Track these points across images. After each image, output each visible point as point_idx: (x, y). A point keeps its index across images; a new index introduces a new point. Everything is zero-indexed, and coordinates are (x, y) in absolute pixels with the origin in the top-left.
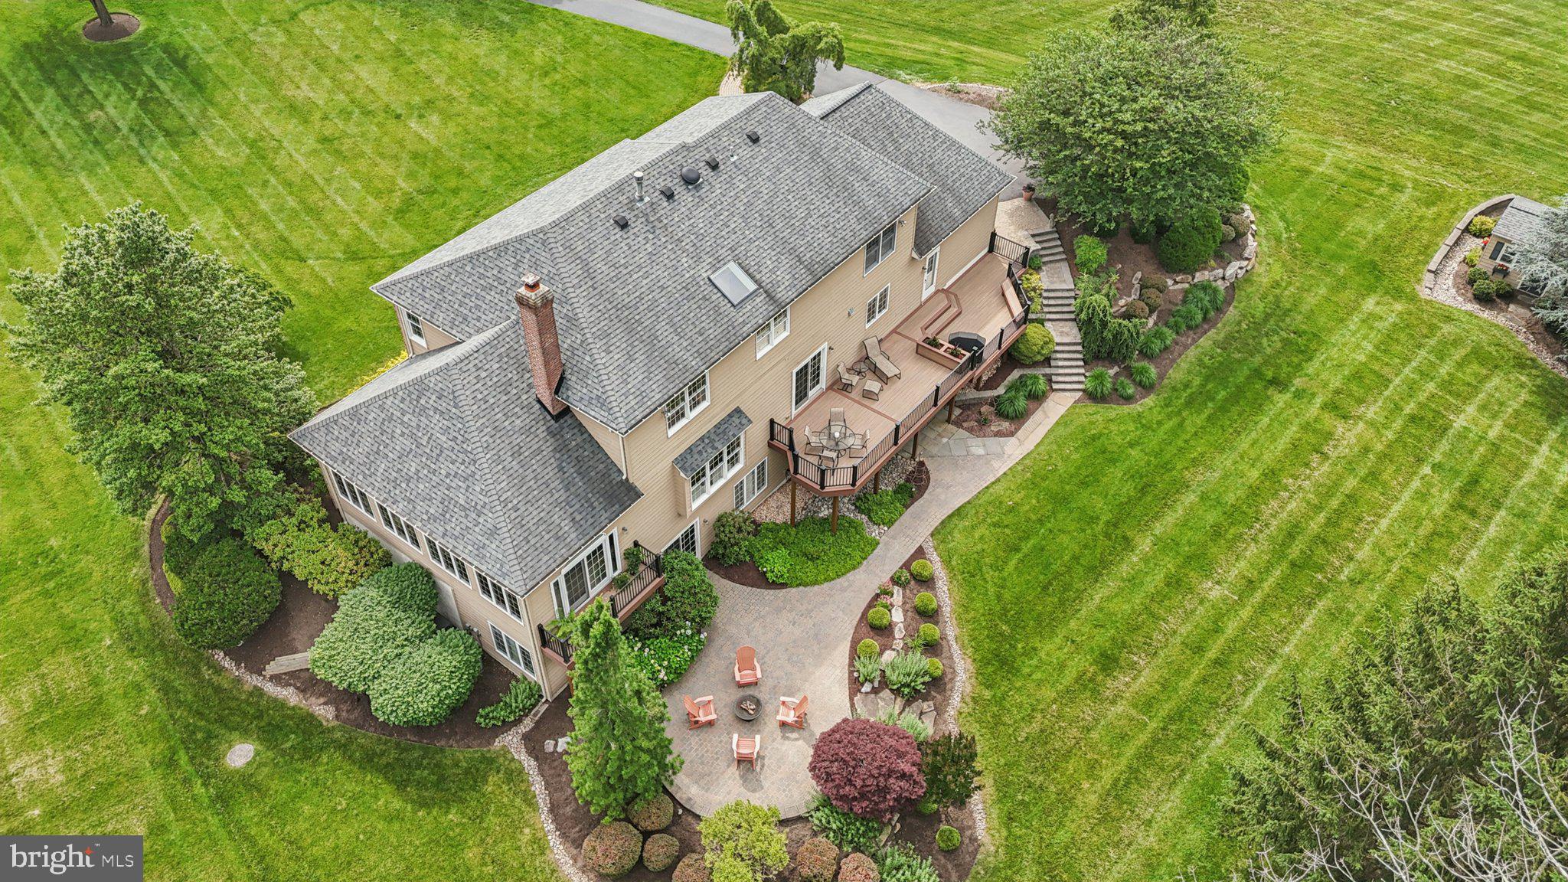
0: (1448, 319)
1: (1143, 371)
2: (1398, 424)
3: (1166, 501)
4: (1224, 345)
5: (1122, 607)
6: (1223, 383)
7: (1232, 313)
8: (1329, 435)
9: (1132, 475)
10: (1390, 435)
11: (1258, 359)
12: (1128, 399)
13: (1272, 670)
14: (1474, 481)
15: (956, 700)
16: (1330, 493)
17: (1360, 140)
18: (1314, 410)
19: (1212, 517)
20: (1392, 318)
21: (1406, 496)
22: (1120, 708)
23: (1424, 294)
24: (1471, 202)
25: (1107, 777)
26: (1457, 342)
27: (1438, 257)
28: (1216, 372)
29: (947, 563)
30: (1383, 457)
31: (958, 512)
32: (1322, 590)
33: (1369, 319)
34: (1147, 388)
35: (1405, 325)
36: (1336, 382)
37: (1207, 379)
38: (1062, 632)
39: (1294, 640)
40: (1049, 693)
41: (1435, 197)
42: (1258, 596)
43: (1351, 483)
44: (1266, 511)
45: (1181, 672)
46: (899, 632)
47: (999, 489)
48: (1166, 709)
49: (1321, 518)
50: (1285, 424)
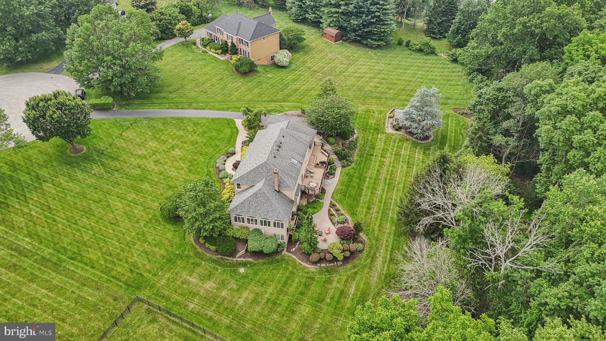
0: (393, 135)
1: (350, 160)
2: (393, 156)
3: (365, 181)
4: (360, 151)
5: (367, 199)
6: (363, 158)
7: (358, 145)
8: (384, 162)
9: (357, 178)
10: (393, 159)
11: (366, 152)
12: (350, 165)
13: (393, 201)
14: (408, 162)
15: (350, 222)
16: (388, 171)
17: (363, 105)
18: (379, 158)
19: (373, 181)
20: (384, 138)
21: (400, 168)
22: (374, 214)
23: (387, 132)
24: (387, 112)
25: (377, 224)
26: (396, 139)
27: (386, 124)
28: (361, 156)
29: (336, 201)
30: (394, 163)
31: (333, 193)
32: (394, 187)
33: (381, 139)
34: (352, 162)
35: (387, 138)
36: (381, 152)
37: (360, 158)
38: (360, 207)
39: (394, 196)
40: (363, 216)
41: (381, 112)
42: (385, 191)
43: (391, 169)
44: (380, 177)
45: (380, 206)
46: (336, 215)
47: (337, 187)
48: (381, 212)
49: (389, 176)
50: (376, 162)
